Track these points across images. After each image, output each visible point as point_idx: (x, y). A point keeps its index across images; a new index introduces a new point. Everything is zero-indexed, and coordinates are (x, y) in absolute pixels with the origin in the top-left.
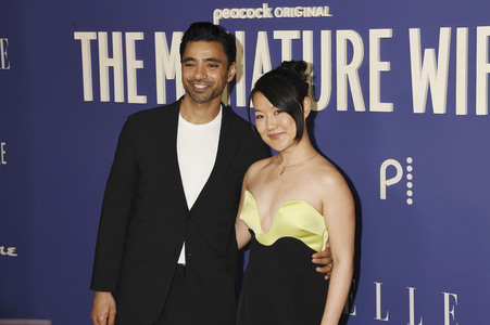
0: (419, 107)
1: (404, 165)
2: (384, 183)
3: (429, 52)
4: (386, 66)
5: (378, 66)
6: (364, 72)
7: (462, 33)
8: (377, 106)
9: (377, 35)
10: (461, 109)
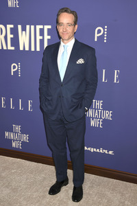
0: (21, 48)
1: (18, 65)
2: (12, 70)
3: (24, 32)
4: (12, 36)
5: (10, 36)
6: (6, 37)
7: (33, 27)
8: (10, 48)
9: (9, 26)
10: (33, 49)
